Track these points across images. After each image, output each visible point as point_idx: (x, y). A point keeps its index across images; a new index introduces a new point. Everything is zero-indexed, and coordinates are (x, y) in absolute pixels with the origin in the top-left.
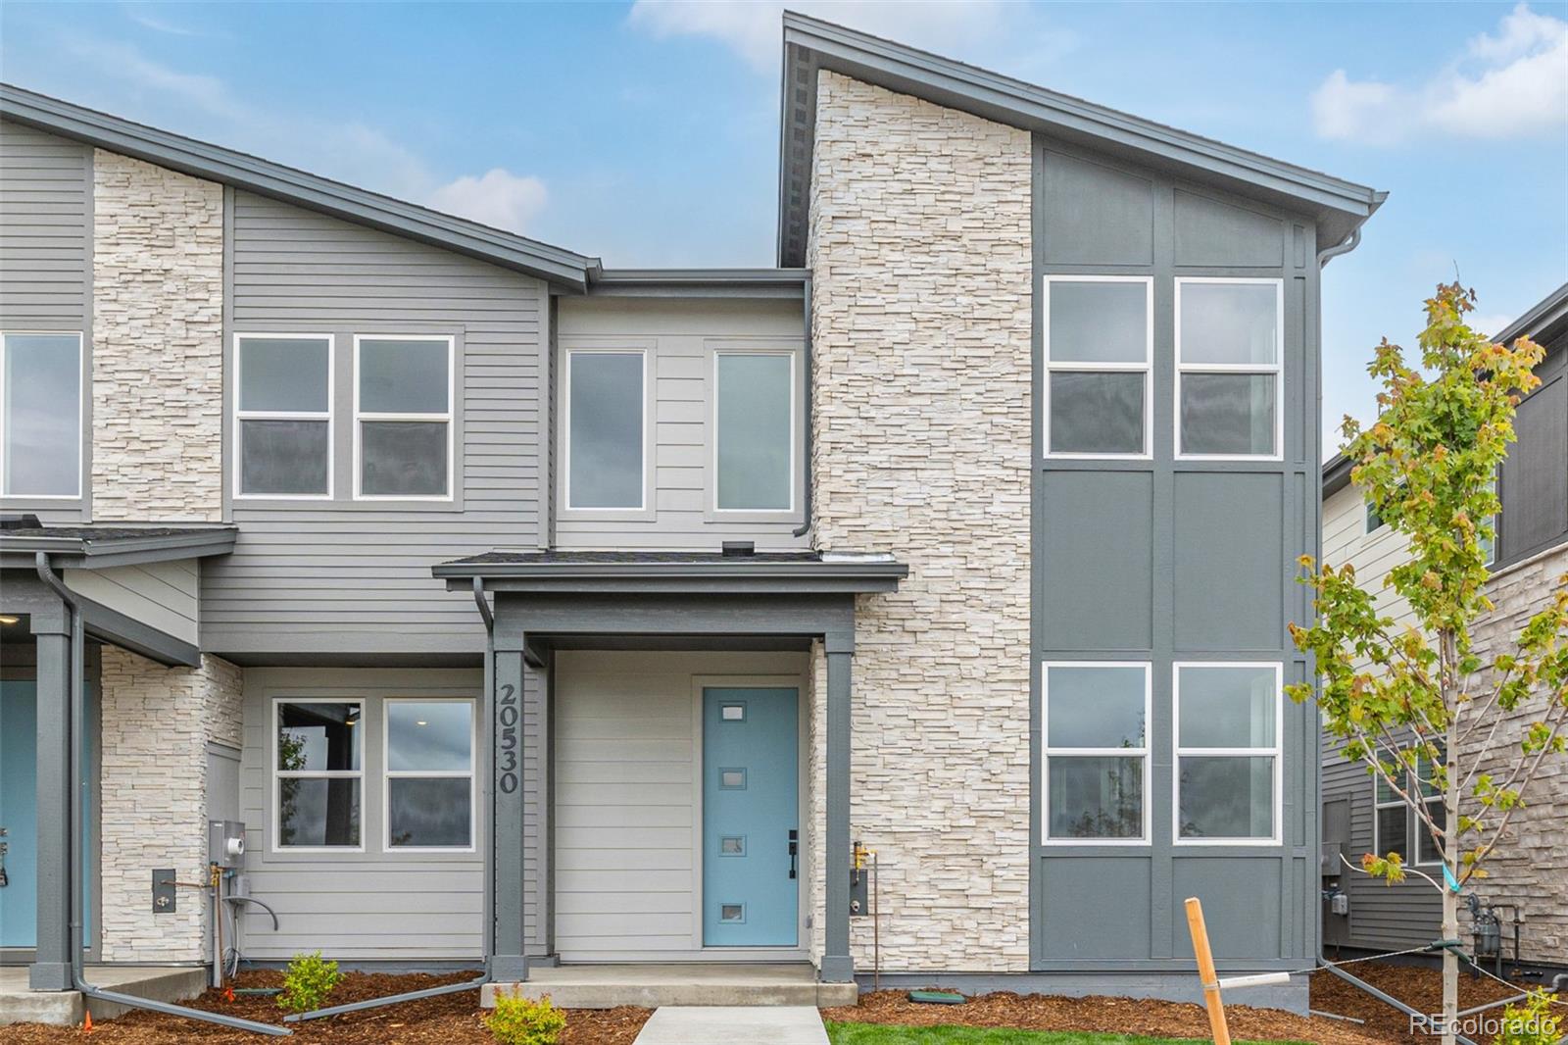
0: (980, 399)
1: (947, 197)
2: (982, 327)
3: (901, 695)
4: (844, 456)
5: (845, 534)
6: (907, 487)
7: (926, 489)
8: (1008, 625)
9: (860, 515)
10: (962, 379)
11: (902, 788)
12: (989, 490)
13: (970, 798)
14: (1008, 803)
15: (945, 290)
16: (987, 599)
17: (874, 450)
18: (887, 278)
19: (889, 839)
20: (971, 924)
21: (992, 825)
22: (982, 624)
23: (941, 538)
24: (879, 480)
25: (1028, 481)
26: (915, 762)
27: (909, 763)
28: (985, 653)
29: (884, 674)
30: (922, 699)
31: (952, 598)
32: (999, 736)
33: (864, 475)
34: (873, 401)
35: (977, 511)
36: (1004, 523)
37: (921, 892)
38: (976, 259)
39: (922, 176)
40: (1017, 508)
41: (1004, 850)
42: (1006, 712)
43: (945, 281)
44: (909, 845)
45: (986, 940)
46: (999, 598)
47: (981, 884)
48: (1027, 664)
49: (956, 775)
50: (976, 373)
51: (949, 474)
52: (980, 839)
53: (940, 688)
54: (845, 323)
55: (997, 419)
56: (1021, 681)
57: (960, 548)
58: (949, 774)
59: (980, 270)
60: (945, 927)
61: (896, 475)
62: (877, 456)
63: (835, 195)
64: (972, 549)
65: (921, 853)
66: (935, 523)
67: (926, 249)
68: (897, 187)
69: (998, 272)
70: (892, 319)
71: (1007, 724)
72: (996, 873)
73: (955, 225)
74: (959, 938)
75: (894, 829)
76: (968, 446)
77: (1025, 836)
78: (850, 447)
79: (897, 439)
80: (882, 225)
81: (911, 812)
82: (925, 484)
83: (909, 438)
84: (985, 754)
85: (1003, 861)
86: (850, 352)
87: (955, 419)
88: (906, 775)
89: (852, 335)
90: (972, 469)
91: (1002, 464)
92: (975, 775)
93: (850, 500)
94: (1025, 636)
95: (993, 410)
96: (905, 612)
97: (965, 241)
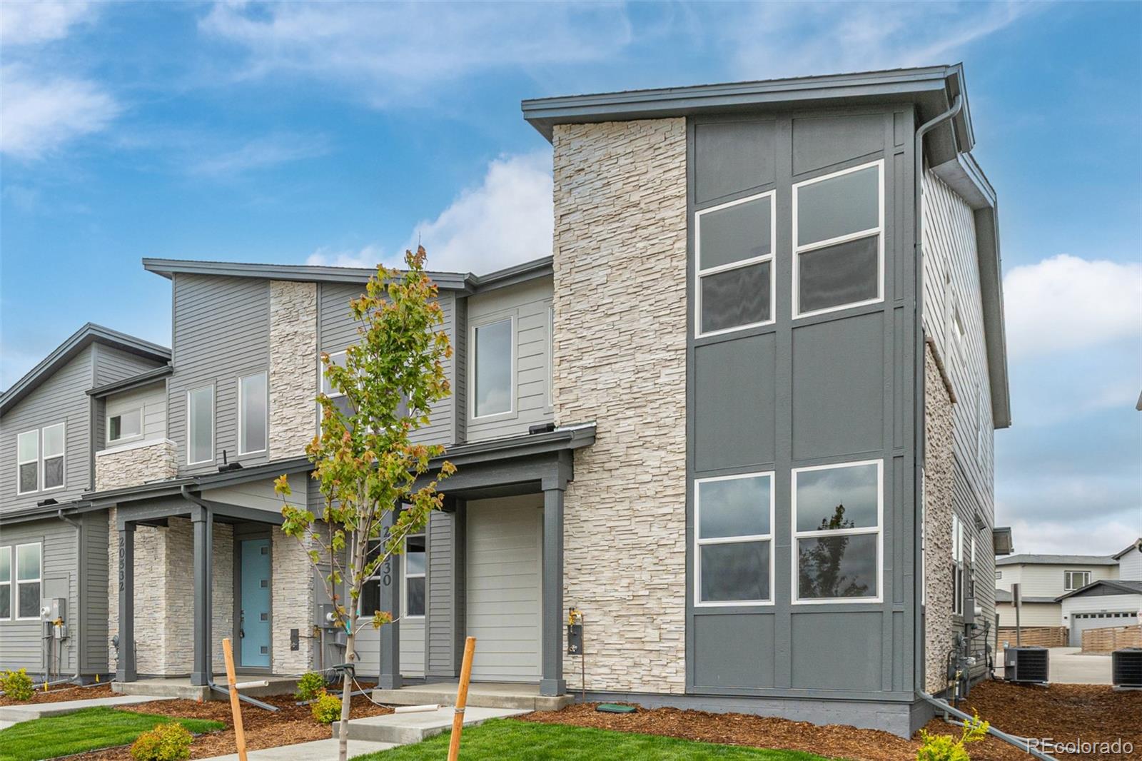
0: (652, 308)
1: (630, 180)
2: (653, 260)
3: (601, 512)
4: (568, 364)
5: (569, 413)
6: (607, 376)
7: (618, 375)
8: (671, 457)
9: (577, 400)
10: (640, 298)
11: (602, 572)
12: (658, 368)
13: (645, 576)
14: (671, 579)
15: (629, 242)
16: (656, 441)
17: (586, 356)
18: (594, 244)
19: (594, 606)
20: (646, 661)
21: (659, 594)
22: (653, 459)
23: (627, 406)
24: (589, 375)
25: (684, 357)
26: (611, 555)
27: (606, 556)
28: (655, 478)
29: (592, 499)
30: (615, 513)
31: (633, 444)
32: (664, 533)
33: (580, 374)
34: (586, 325)
35: (650, 383)
36: (667, 388)
37: (615, 639)
38: (649, 216)
39: (614, 172)
40: (676, 377)
41: (668, 611)
42: (669, 517)
43: (629, 236)
44: (607, 609)
45: (656, 671)
46: (665, 440)
47: (653, 634)
48: (683, 483)
49: (637, 562)
50: (649, 292)
51: (632, 363)
52: (652, 604)
53: (626, 504)
54: (569, 280)
55: (662, 320)
56: (679, 495)
57: (639, 411)
58: (632, 561)
59: (652, 221)
60: (629, 663)
61: (599, 370)
62: (588, 360)
63: (562, 201)
64: (647, 410)
65: (615, 614)
66: (623, 397)
67: (617, 218)
68: (599, 184)
69: (663, 219)
70: (596, 270)
71: (670, 525)
72: (663, 626)
73: (635, 197)
74: (638, 670)
75: (598, 599)
76: (644, 342)
77: (683, 601)
78: (572, 358)
79: (599, 347)
80: (590, 211)
81: (608, 587)
82: (617, 372)
83: (607, 345)
84: (655, 546)
85: (668, 618)
86: (571, 297)
87: (636, 325)
88: (605, 563)
89: (573, 287)
90: (648, 356)
91: (667, 349)
92: (648, 561)
93: (571, 391)
94: (682, 464)
95: (660, 314)
96: (603, 458)
97: (642, 205)
